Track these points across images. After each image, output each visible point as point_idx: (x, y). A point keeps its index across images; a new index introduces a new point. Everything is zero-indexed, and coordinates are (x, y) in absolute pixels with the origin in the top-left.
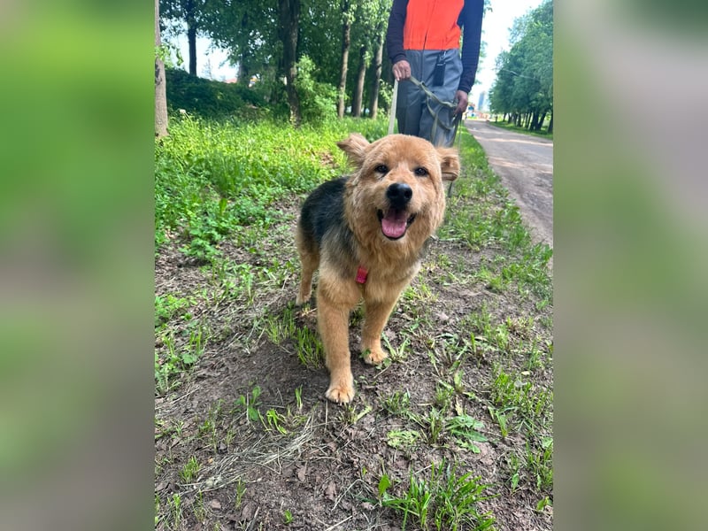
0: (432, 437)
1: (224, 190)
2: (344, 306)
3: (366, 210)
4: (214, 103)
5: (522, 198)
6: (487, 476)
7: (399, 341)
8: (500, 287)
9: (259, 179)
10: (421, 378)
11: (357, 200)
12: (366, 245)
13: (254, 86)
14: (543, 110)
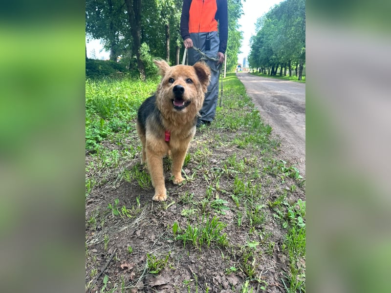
0: (204, 211)
1: (104, 115)
2: (160, 153)
3: (166, 101)
4: (98, 71)
5: (263, 108)
6: (228, 223)
7: (191, 173)
8: (243, 146)
9: (123, 108)
10: (201, 187)
11: (161, 95)
12: (167, 118)
13: (120, 61)
14: (276, 65)
